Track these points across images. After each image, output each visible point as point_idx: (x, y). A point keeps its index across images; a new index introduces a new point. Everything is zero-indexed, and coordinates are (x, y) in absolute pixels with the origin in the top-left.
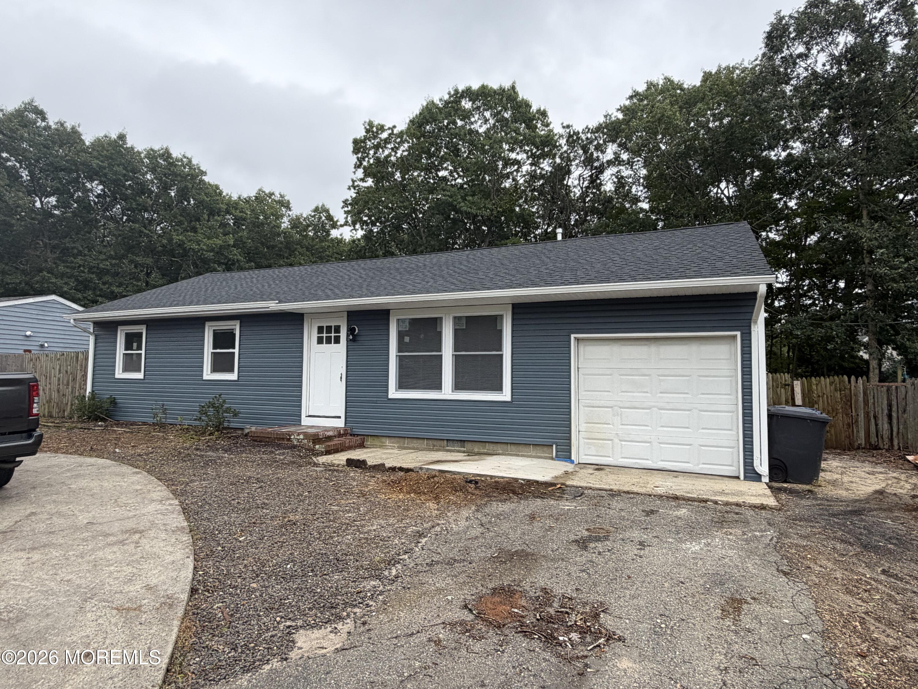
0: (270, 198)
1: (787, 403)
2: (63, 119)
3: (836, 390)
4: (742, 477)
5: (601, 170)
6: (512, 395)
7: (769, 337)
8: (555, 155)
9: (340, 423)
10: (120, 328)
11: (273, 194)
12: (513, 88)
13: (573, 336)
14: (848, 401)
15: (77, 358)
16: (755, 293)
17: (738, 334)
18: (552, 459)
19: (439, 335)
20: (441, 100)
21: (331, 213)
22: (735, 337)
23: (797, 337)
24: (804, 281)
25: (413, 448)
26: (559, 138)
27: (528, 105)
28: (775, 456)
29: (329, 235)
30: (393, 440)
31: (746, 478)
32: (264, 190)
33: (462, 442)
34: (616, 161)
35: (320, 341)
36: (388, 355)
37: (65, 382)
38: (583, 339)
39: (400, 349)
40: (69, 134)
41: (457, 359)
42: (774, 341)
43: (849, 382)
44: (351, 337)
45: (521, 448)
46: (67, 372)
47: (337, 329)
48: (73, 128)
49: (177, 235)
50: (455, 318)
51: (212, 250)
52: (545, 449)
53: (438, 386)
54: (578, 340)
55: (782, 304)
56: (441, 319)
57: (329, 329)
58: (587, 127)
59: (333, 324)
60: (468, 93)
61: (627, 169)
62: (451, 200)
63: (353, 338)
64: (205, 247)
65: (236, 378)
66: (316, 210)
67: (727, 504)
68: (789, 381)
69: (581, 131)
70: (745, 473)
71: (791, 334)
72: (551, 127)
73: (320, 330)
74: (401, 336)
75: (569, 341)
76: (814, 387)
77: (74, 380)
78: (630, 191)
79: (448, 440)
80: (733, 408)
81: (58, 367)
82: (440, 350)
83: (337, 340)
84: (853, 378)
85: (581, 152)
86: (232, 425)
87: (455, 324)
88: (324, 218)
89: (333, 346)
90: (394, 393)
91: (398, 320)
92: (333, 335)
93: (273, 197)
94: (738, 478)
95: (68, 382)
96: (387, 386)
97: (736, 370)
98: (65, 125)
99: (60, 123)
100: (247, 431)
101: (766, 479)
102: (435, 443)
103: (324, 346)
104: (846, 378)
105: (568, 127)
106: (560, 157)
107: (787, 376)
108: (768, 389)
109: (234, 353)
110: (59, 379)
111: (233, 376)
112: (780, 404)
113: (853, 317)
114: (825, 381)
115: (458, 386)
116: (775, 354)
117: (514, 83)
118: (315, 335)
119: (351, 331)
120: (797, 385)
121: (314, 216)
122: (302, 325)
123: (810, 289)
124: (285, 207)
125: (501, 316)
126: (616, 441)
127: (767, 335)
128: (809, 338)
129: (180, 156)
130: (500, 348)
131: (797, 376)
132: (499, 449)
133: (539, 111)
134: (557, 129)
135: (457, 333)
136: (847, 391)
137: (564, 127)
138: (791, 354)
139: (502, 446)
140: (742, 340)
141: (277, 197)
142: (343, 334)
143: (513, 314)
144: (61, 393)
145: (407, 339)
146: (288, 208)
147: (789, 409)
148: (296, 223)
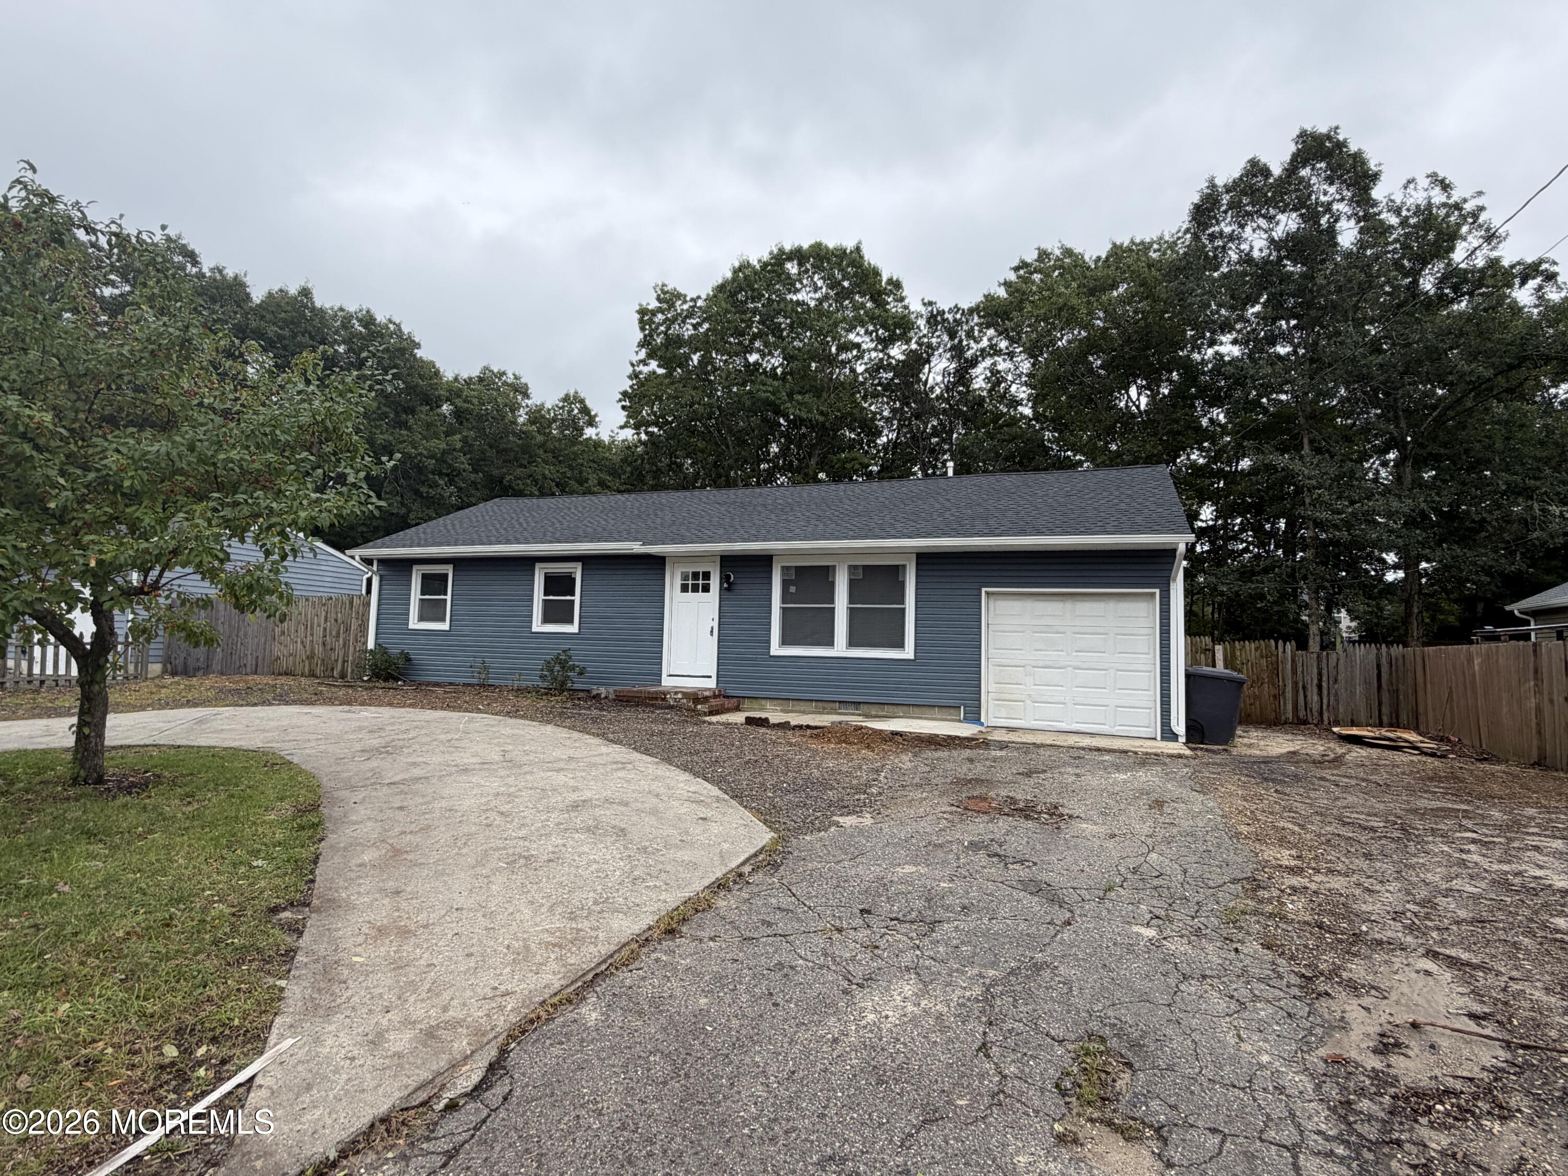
0: (500, 379)
1: (1207, 665)
2: (222, 264)
3: (1262, 657)
4: (1159, 738)
5: (973, 363)
6: (915, 653)
7: (1188, 593)
8: (911, 339)
9: (712, 684)
10: (415, 568)
11: (504, 373)
12: (858, 249)
13: (984, 590)
14: (1275, 670)
15: (351, 603)
16: (1175, 550)
17: (1157, 591)
18: (960, 721)
19: (832, 585)
20: (759, 261)
21: (589, 403)
22: (1153, 594)
23: (1222, 594)
24: (1235, 518)
25: (799, 712)
26: (917, 318)
27: (876, 273)
28: (1193, 717)
29: (582, 435)
30: (776, 702)
31: (1163, 738)
32: (492, 368)
33: (857, 704)
34: (994, 351)
35: (684, 589)
36: (770, 607)
37: (334, 633)
38: (993, 593)
39: (784, 600)
40: (230, 287)
41: (852, 612)
42: (1195, 597)
43: (1277, 647)
44: (725, 585)
45: (924, 709)
46: (336, 620)
47: (707, 576)
48: (236, 278)
49: (381, 433)
50: (850, 567)
51: (432, 457)
52: (952, 711)
53: (830, 643)
54: (987, 593)
55: (1206, 548)
56: (834, 567)
57: (695, 575)
58: (956, 306)
59: (701, 569)
60: (798, 255)
61: (1004, 360)
62: (773, 398)
63: (728, 587)
64: (425, 452)
65: (577, 631)
66: (566, 399)
67: (1147, 754)
68: (1210, 646)
69: (946, 310)
70: (1162, 733)
71: (1215, 589)
72: (906, 302)
73: (685, 577)
74: (785, 584)
75: (980, 595)
76: (1238, 653)
77: (347, 630)
78: (1007, 389)
79: (840, 702)
80: (1150, 668)
81: (324, 614)
82: (833, 602)
83: (706, 589)
84: (1280, 643)
85: (946, 338)
86: (576, 686)
87: (850, 573)
88: (576, 411)
89: (701, 595)
90: (776, 649)
91: (783, 568)
92: (701, 582)
93: (504, 378)
94: (1155, 739)
95: (338, 633)
96: (769, 642)
97: (1154, 628)
98: (225, 272)
99: (218, 268)
100: (595, 692)
101: (1182, 739)
102: (825, 705)
103: (690, 595)
104: (1272, 642)
105: (930, 303)
106: (917, 343)
107: (1208, 639)
108: (1186, 654)
109: (573, 601)
110: (325, 629)
111: (573, 628)
112: (1200, 664)
113: (1289, 570)
114: (1250, 646)
115: (853, 642)
116: (1196, 615)
117: (860, 242)
118: (678, 582)
119: (724, 578)
120: (1219, 650)
121: (563, 407)
122: (664, 569)
123: (1243, 529)
124: (521, 393)
125: (904, 566)
126: (1028, 702)
127: (1186, 590)
128: (1237, 594)
129: (384, 321)
130: (902, 601)
131: (1221, 640)
132: (900, 711)
133: (890, 281)
134: (915, 306)
135: (852, 584)
136: (1274, 658)
137: (924, 304)
138: (1216, 616)
139: (905, 708)
140: (1161, 598)
141: (510, 378)
142: (715, 583)
143: (918, 564)
144: (329, 647)
145: (793, 589)
146: (526, 395)
147: (1208, 670)
148: (537, 416)
